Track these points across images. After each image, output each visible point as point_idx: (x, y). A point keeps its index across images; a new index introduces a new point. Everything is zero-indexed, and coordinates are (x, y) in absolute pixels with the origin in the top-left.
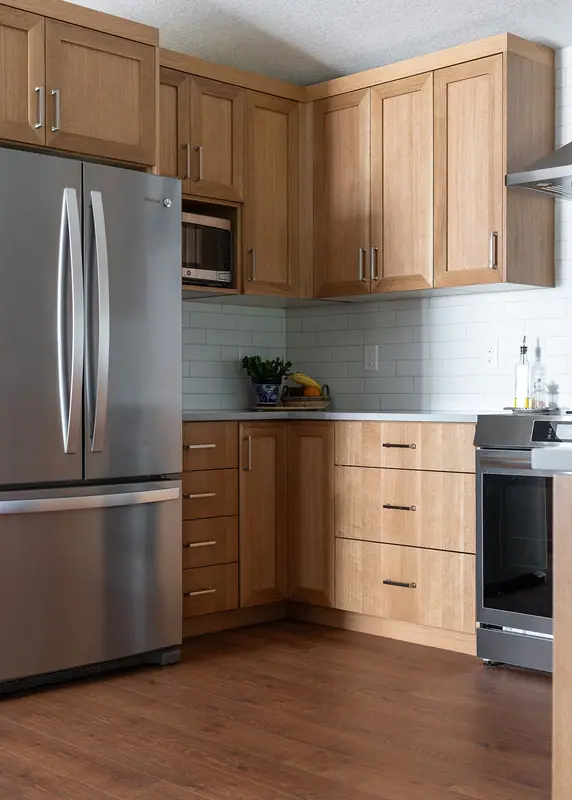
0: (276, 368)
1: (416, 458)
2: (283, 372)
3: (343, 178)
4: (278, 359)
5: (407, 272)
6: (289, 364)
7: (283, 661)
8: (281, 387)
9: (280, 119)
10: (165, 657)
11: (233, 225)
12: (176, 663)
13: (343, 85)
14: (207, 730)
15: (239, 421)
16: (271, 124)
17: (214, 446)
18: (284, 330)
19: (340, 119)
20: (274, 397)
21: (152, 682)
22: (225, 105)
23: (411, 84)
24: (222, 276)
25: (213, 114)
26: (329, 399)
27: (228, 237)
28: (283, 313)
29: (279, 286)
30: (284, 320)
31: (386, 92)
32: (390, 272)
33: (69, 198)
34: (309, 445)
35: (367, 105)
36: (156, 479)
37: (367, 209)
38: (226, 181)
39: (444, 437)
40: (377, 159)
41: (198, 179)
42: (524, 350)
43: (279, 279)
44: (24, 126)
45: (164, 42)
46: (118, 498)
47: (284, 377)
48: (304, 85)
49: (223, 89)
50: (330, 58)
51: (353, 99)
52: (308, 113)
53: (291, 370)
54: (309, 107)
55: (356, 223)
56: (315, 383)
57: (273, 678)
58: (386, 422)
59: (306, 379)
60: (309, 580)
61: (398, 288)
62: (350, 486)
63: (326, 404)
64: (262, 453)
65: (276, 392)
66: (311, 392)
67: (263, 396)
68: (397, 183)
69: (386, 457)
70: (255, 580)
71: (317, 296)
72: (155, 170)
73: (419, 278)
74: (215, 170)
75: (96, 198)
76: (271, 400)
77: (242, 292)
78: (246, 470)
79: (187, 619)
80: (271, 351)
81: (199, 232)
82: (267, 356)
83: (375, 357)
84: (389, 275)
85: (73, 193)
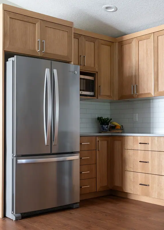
0: (107, 120)
1: (149, 147)
2: (109, 121)
3: (127, 64)
4: (108, 118)
5: (146, 92)
6: (111, 119)
7: (109, 207)
8: (109, 126)
9: (108, 48)
10: (75, 206)
11: (95, 79)
12: (78, 208)
13: (126, 37)
14: (87, 228)
15: (96, 136)
16: (106, 49)
17: (89, 143)
18: (110, 109)
19: (126, 47)
20: (107, 129)
21: (71, 213)
22: (93, 44)
23: (147, 37)
24: (91, 93)
25: (89, 46)
27: (93, 82)
28: (109, 104)
29: (108, 96)
30: (110, 106)
31: (140, 39)
33: (47, 71)
34: (117, 143)
35: (134, 43)
36: (72, 153)
37: (134, 74)
38: (93, 66)
39: (157, 141)
40: (137, 59)
41: (85, 65)
43: (108, 94)
44: (34, 51)
46: (61, 159)
47: (110, 123)
48: (115, 37)
49: (92, 39)
50: (123, 29)
51: (130, 41)
52: (117, 45)
53: (112, 121)
54: (117, 44)
55: (131, 77)
56: (118, 125)
58: (140, 136)
59: (116, 124)
60: (117, 184)
61: (143, 96)
62: (129, 155)
63: (122, 131)
64: (103, 145)
65: (107, 127)
66: (117, 127)
67: (104, 129)
68: (143, 65)
69: (140, 147)
70: (101, 183)
71: (119, 100)
72: (72, 63)
73: (149, 94)
74: (89, 63)
75: (55, 71)
76: (106, 130)
77: (97, 98)
78: (98, 150)
79: (81, 195)
80: (106, 115)
81: (85, 81)
82: (105, 117)
83: (137, 117)
84: (140, 93)
85: (49, 69)
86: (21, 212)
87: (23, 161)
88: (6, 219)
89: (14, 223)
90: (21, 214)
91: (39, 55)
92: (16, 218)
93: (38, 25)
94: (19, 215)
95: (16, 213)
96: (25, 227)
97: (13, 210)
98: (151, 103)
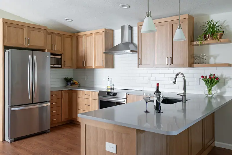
0: (70, 80)
1: (90, 97)
2: (72, 80)
3: (80, 49)
4: (71, 78)
5: (90, 65)
6: (73, 79)
9: (70, 39)
10: (47, 131)
11: (62, 57)
12: (49, 132)
13: (80, 34)
14: (51, 145)
15: (62, 90)
16: (68, 41)
17: (57, 95)
18: (72, 73)
19: (80, 39)
22: (60, 37)
23: (91, 35)
24: (60, 66)
25: (58, 39)
27: (61, 59)
29: (69, 67)
30: (72, 71)
31: (87, 36)
32: (87, 65)
34: (74, 94)
35: (84, 37)
36: (46, 102)
37: (84, 55)
38: (60, 50)
39: (94, 94)
41: (55, 50)
42: (109, 78)
44: (23, 44)
45: (48, 28)
48: (74, 33)
49: (60, 35)
50: (78, 29)
51: (82, 36)
54: (75, 37)
55: (82, 57)
56: (77, 82)
57: (64, 135)
58: (86, 91)
59: (75, 81)
61: (89, 68)
62: (80, 101)
63: (79, 86)
64: (66, 96)
65: (70, 84)
66: (76, 84)
67: (68, 85)
68: (88, 51)
70: (64, 117)
71: (76, 68)
72: (47, 51)
73: (92, 67)
74: (58, 49)
75: (35, 57)
77: (63, 68)
78: (63, 98)
79: (51, 124)
80: (69, 76)
81: (55, 59)
82: (69, 78)
83: (87, 78)
84: (87, 66)
85: (31, 56)
87: (17, 109)
88: (5, 142)
89: (9, 144)
90: (14, 138)
91: (26, 47)
92: (11, 141)
93: (25, 30)
94: (13, 139)
95: (11, 139)
96: (15, 147)
97: (9, 137)
98: (94, 71)
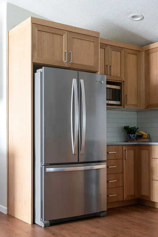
0: (134, 129)
2: (136, 130)
4: (134, 127)
6: (138, 128)
7: (137, 217)
8: (135, 135)
9: (135, 56)
10: (102, 214)
11: (121, 88)
12: (105, 216)
15: (123, 145)
16: (132, 59)
17: (116, 152)
18: (136, 118)
19: (153, 56)
20: (133, 138)
21: (98, 222)
22: (119, 53)
24: (118, 103)
25: (115, 56)
26: (150, 139)
27: (120, 91)
28: (136, 113)
29: (134, 105)
30: (136, 115)
33: (74, 81)
36: (99, 162)
38: (119, 75)
41: (111, 75)
43: (135, 103)
44: (62, 61)
45: (101, 36)
46: (88, 167)
47: (136, 132)
48: (142, 46)
49: (118, 49)
52: (143, 54)
53: (138, 130)
56: (145, 134)
59: (143, 133)
60: (144, 193)
62: (157, 164)
63: (149, 140)
64: (130, 154)
65: (134, 136)
66: (144, 136)
67: (130, 138)
70: (128, 192)
71: (145, 109)
72: (99, 73)
74: (116, 73)
75: (82, 81)
76: (132, 139)
77: (124, 107)
78: (125, 159)
79: (108, 203)
80: (132, 124)
81: (111, 90)
82: (131, 126)
85: (76, 80)
86: (50, 220)
88: (35, 226)
89: (43, 230)
90: (50, 221)
91: (66, 65)
92: (45, 225)
93: (65, 37)
94: (48, 222)
95: (45, 220)
96: (54, 234)
97: (42, 217)
